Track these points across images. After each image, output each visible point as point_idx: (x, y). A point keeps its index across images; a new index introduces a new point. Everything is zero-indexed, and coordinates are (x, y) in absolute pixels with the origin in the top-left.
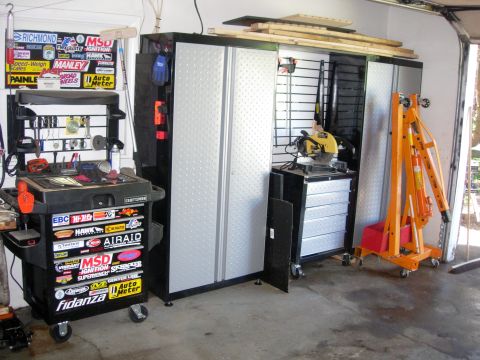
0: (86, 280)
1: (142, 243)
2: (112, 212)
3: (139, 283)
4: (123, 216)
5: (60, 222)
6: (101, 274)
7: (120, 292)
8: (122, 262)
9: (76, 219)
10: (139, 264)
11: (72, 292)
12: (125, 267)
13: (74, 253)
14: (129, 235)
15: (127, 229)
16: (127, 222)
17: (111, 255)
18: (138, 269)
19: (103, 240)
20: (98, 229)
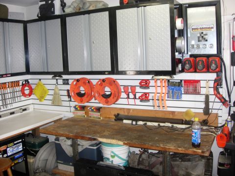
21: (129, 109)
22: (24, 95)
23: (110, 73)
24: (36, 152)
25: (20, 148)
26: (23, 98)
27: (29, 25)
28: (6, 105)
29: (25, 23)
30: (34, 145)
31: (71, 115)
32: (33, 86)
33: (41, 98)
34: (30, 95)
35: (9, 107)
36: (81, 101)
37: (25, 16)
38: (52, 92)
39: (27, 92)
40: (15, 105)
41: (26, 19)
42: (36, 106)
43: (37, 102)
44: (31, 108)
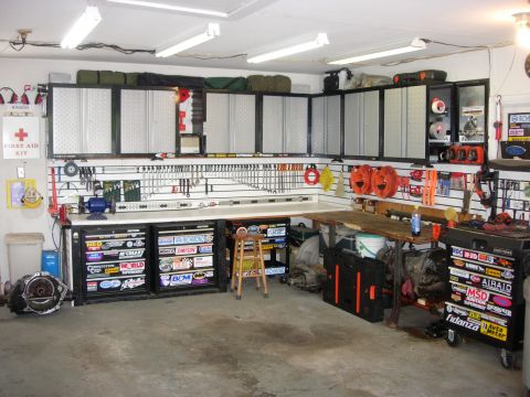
0: (469, 307)
1: (512, 294)
2: (492, 259)
3: (505, 331)
4: (500, 265)
5: (458, 254)
6: (479, 307)
7: (489, 331)
8: (496, 305)
9: (467, 255)
10: (509, 313)
11: (457, 311)
12: (498, 310)
13: (462, 280)
14: (502, 284)
15: (502, 278)
16: (502, 271)
17: (488, 293)
18: (507, 317)
19: (482, 279)
20: (481, 269)
21: (403, 205)
22: (307, 181)
23: (377, 159)
24: (301, 242)
25: (283, 233)
26: (306, 185)
27: (314, 100)
28: (283, 189)
29: (310, 97)
30: (300, 235)
31: (350, 209)
32: (320, 173)
33: (326, 187)
34: (315, 183)
35: (286, 192)
36: (360, 192)
37: (312, 88)
38: (336, 181)
39: (312, 178)
40: (293, 192)
41: (312, 93)
42: (322, 198)
43: (322, 192)
44: (315, 200)
